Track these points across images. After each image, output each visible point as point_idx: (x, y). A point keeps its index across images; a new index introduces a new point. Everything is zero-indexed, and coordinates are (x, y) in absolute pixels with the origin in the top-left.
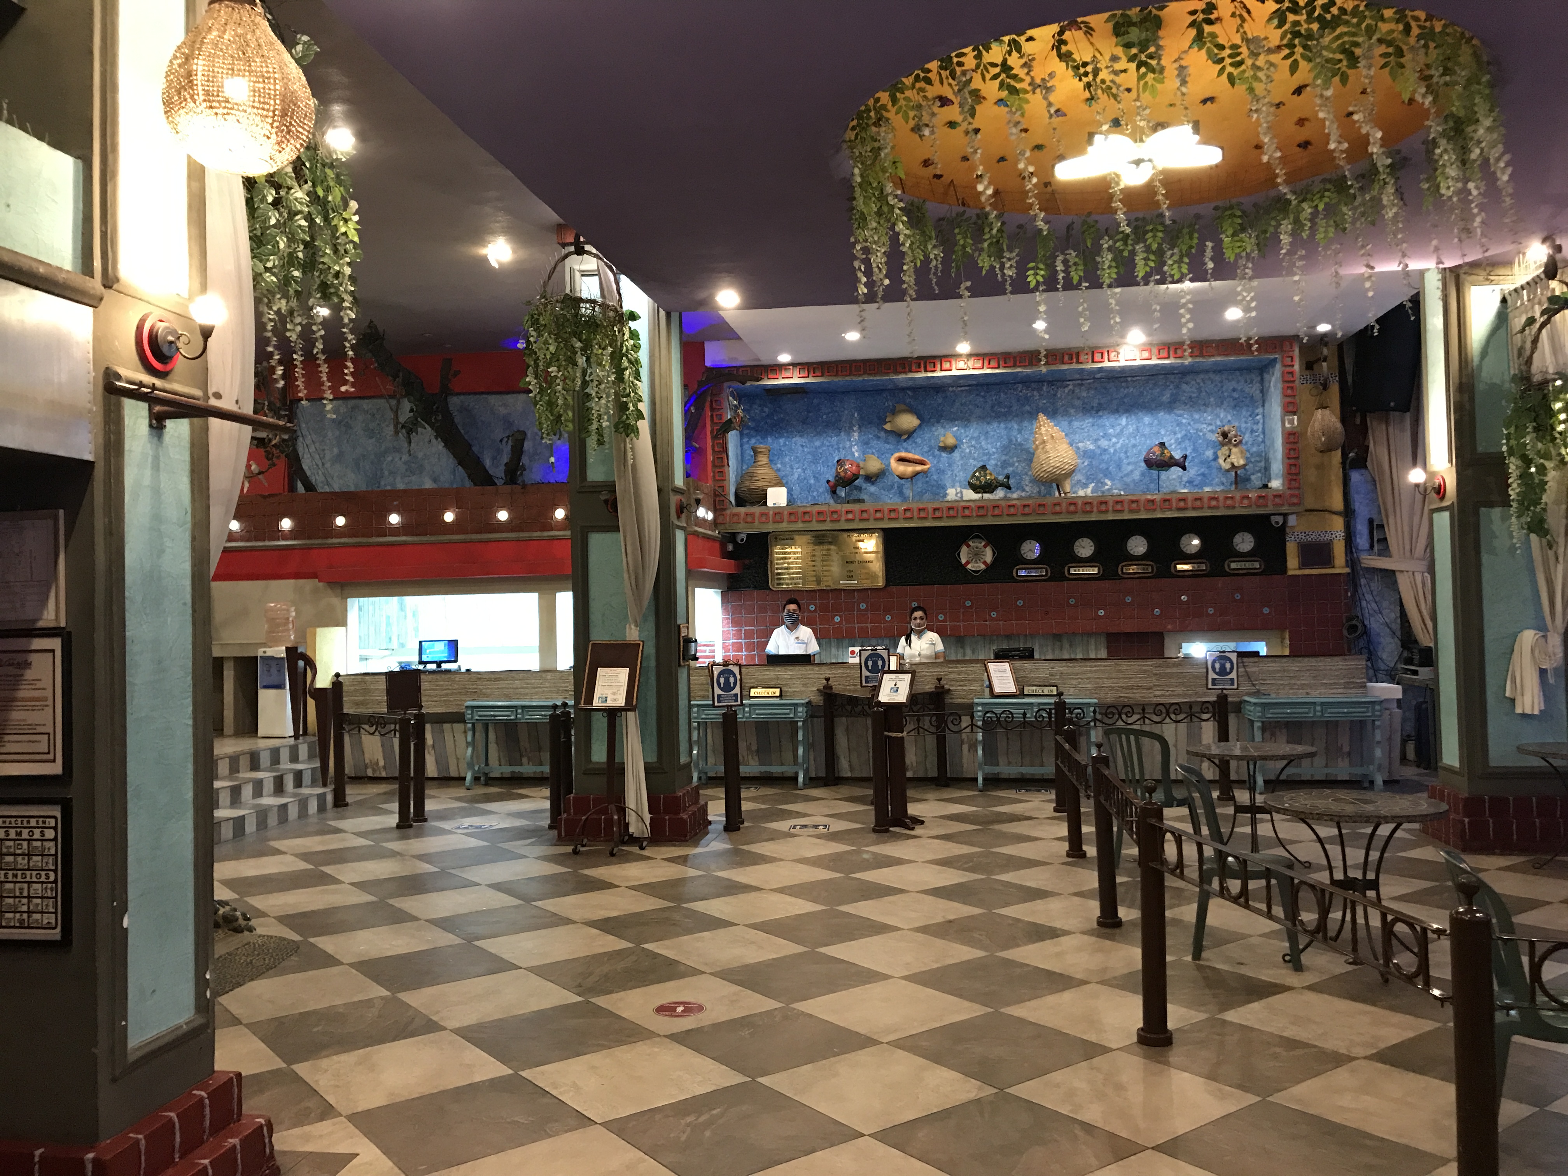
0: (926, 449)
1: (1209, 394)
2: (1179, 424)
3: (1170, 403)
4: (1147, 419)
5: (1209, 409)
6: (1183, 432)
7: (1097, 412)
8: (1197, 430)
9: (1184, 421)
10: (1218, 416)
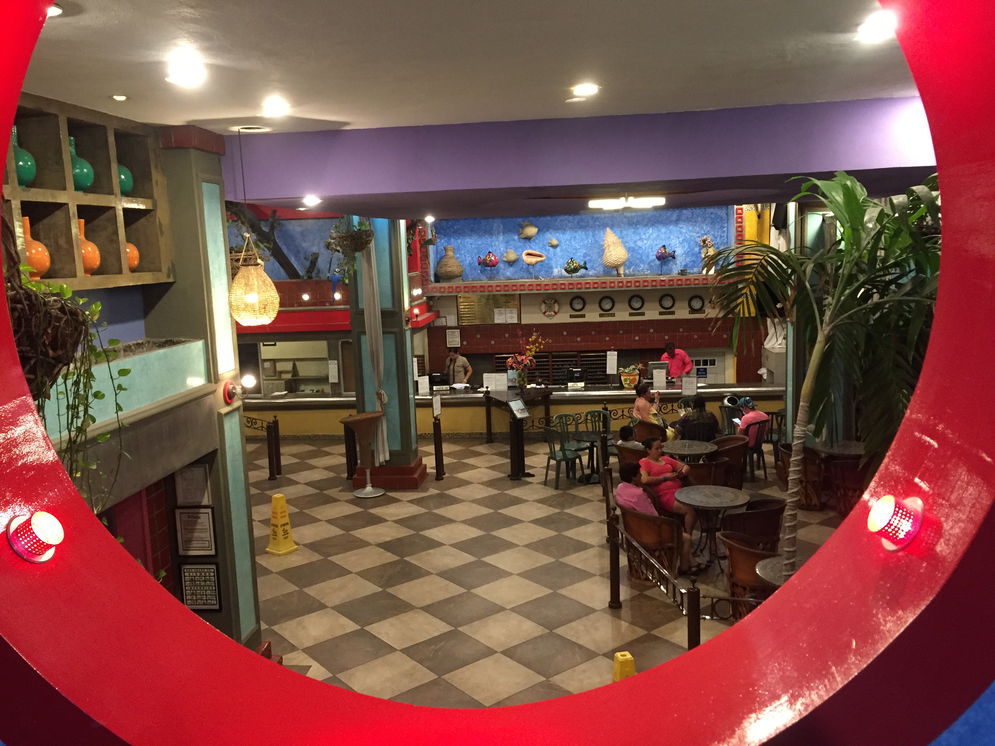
0: (541, 246)
8: (691, 236)
9: (684, 231)
10: (702, 228)
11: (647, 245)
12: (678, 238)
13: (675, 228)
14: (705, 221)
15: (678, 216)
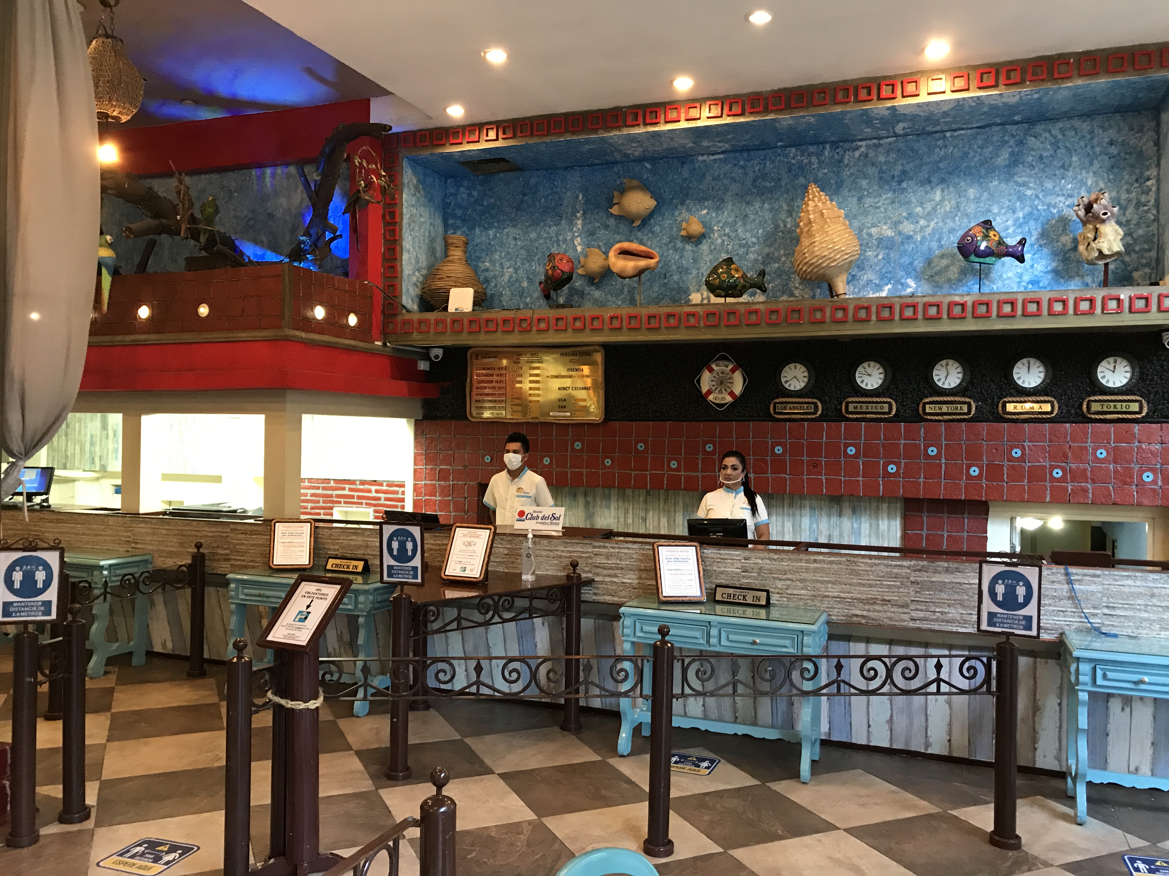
0: (666, 240)
1: (1070, 151)
2: (1021, 198)
3: (1009, 166)
4: (972, 192)
5: (1070, 174)
6: (1027, 210)
7: (900, 182)
8: (1049, 205)
9: (1029, 192)
10: (1083, 183)
11: (929, 230)
12: (1014, 212)
13: (1003, 186)
14: (1091, 163)
15: (1012, 154)
